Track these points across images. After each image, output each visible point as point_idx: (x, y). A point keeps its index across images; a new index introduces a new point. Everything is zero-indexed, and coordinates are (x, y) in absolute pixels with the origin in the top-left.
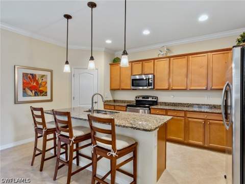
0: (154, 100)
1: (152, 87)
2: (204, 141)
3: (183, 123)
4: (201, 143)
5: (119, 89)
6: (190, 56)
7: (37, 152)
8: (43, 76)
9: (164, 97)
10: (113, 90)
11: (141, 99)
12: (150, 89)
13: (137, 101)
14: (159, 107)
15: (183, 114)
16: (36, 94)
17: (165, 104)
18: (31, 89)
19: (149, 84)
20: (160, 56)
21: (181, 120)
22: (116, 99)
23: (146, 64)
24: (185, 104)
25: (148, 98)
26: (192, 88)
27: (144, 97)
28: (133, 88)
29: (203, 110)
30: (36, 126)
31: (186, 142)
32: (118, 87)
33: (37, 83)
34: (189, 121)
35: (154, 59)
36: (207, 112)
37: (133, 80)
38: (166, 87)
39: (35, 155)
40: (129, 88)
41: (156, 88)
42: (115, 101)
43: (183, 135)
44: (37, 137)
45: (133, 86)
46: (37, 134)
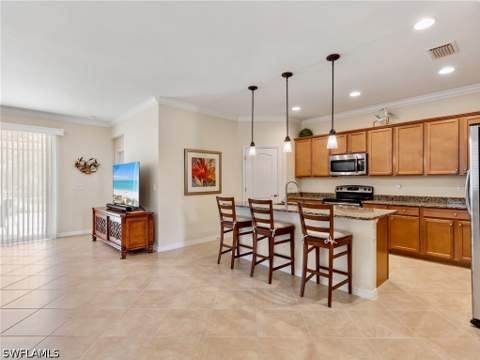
0: (367, 191)
1: (364, 172)
2: (453, 253)
3: (416, 225)
4: (448, 256)
5: (309, 177)
6: (429, 124)
7: (224, 249)
8: (211, 160)
9: (383, 188)
10: (299, 177)
11: (345, 190)
12: (361, 175)
13: (338, 194)
14: (376, 202)
15: (416, 212)
16: (205, 184)
17: (387, 198)
18: (201, 176)
19: (359, 168)
20: (377, 125)
21: (414, 221)
22: (304, 191)
23: (353, 138)
24: (421, 198)
25: (357, 189)
26: (433, 172)
27: (350, 188)
28: (331, 173)
29: (449, 206)
30: (222, 219)
31: (422, 253)
32: (309, 174)
33: (206, 169)
34: (427, 222)
35: (367, 130)
36: (456, 209)
37: (333, 162)
38: (389, 172)
39: (222, 253)
40: (326, 174)
41: (370, 173)
42: (302, 194)
43: (416, 243)
44: (223, 232)
45: (332, 170)
46: (222, 228)
